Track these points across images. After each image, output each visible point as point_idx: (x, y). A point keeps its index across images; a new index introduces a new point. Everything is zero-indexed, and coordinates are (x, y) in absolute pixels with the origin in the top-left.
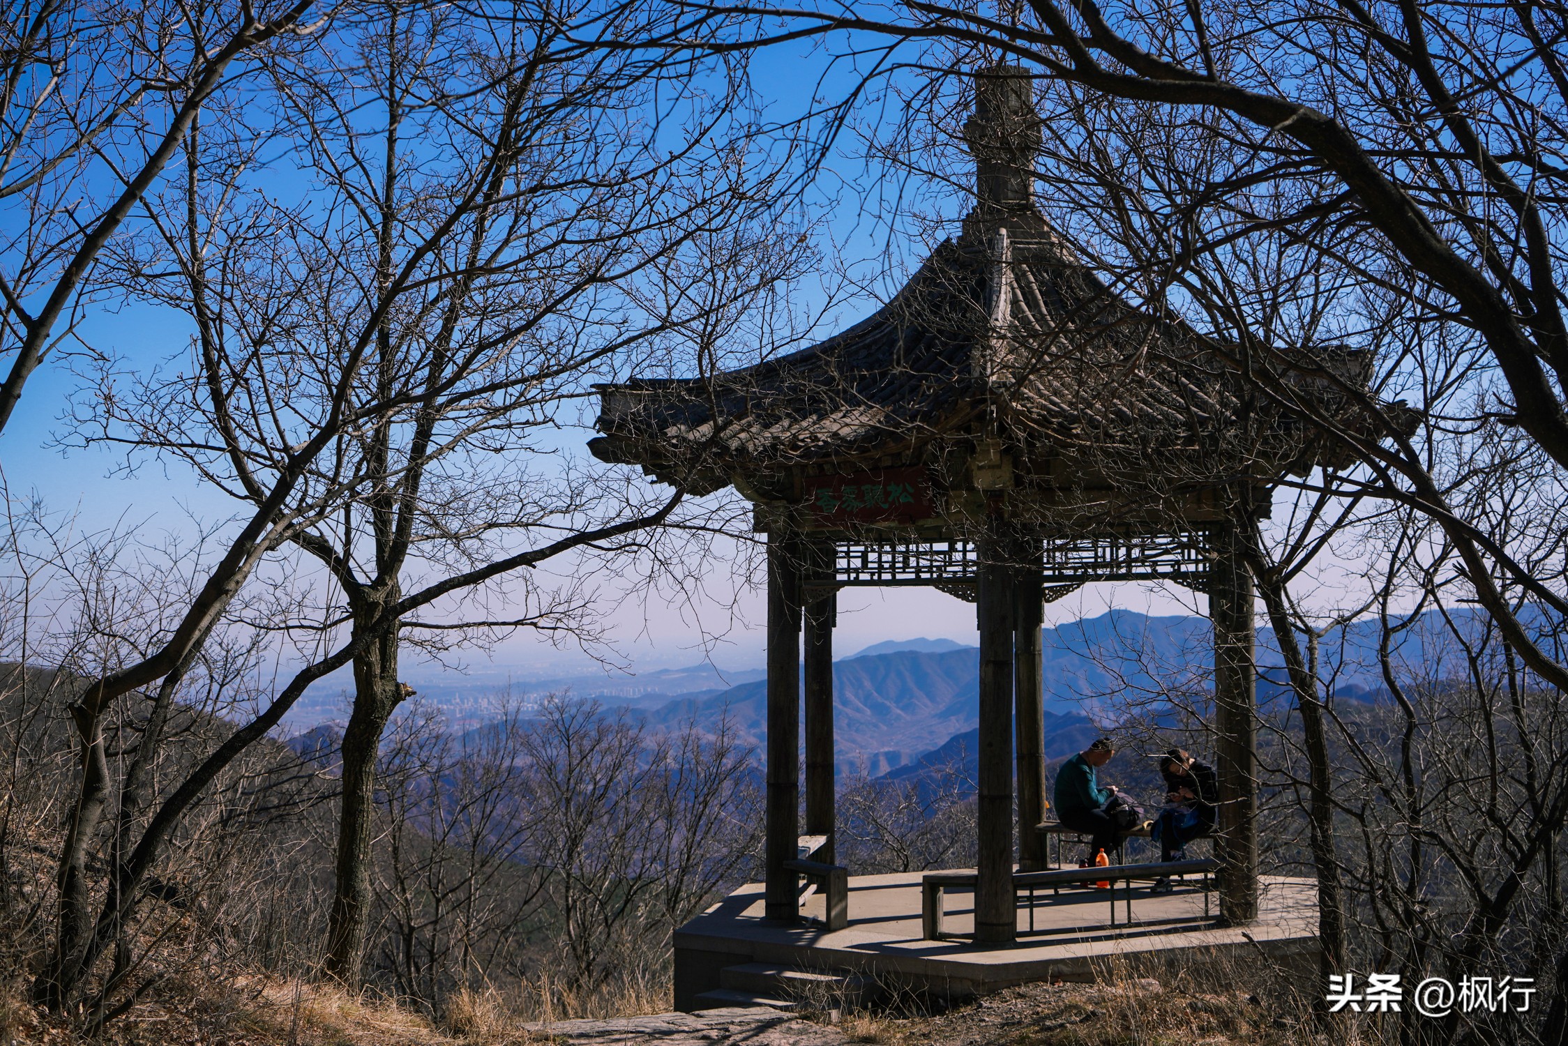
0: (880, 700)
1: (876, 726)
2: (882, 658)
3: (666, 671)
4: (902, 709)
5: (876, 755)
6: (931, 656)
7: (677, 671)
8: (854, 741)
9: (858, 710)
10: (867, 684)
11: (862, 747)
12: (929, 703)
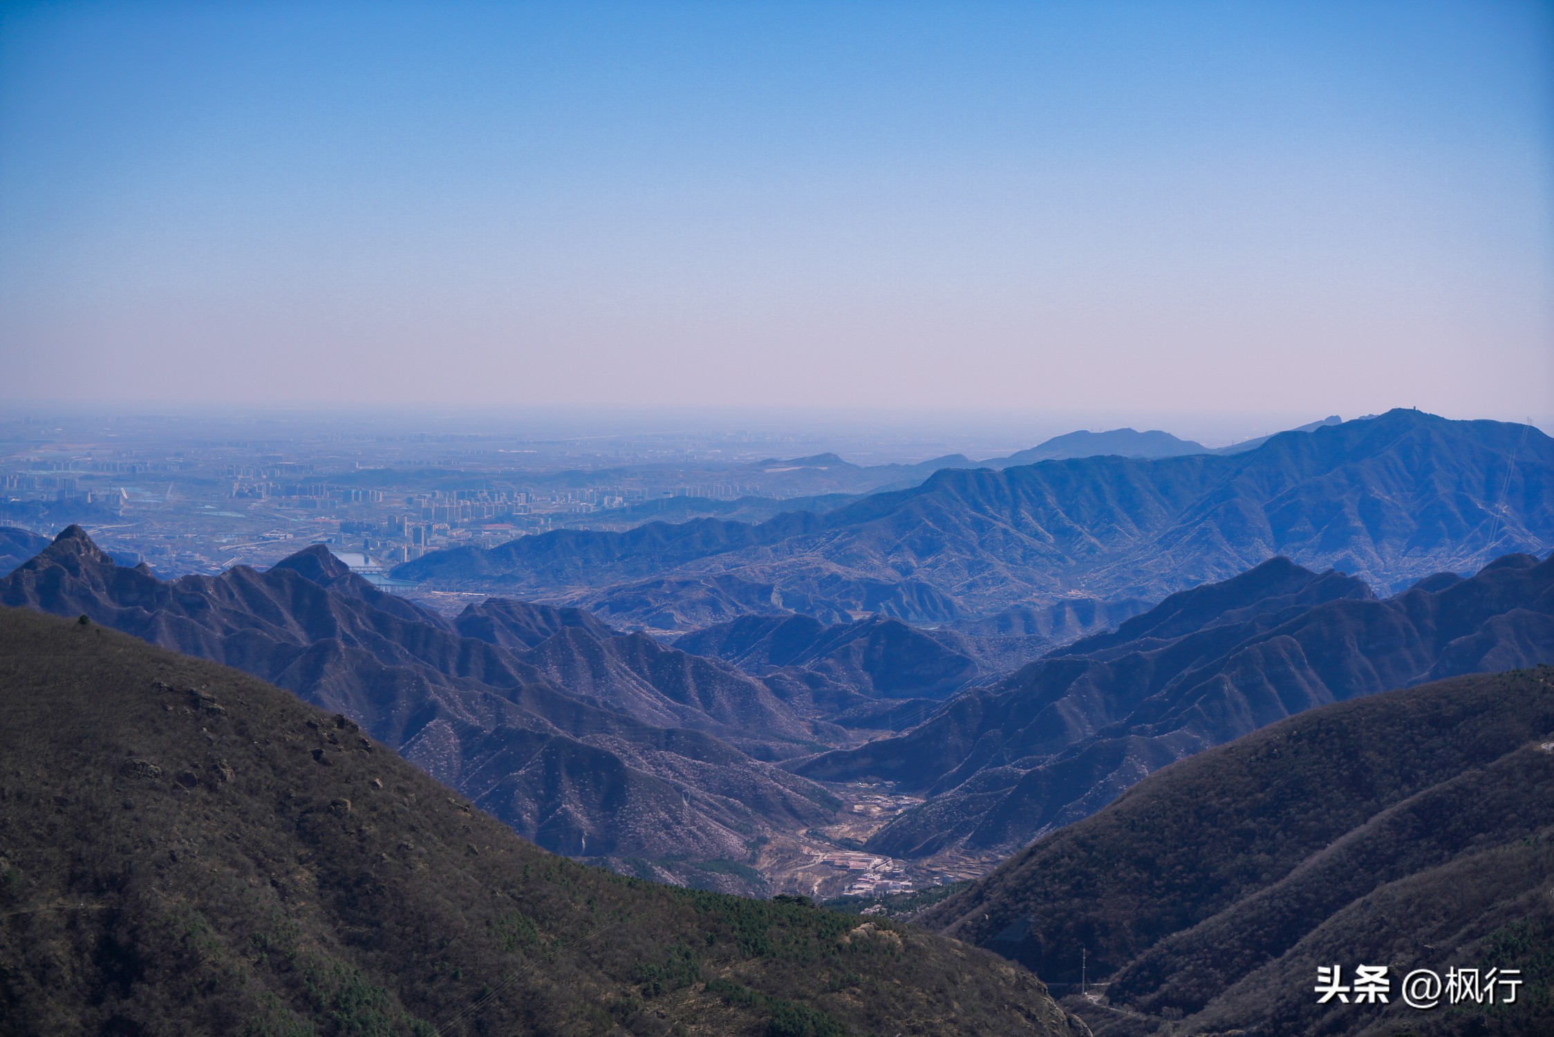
0: (1068, 523)
1: (1061, 559)
2: (1073, 464)
3: (771, 462)
4: (1099, 536)
5: (1062, 604)
6: (1141, 464)
7: (788, 463)
8: (1029, 580)
9: (1036, 535)
10: (1051, 500)
11: (1040, 588)
12: (1135, 531)
